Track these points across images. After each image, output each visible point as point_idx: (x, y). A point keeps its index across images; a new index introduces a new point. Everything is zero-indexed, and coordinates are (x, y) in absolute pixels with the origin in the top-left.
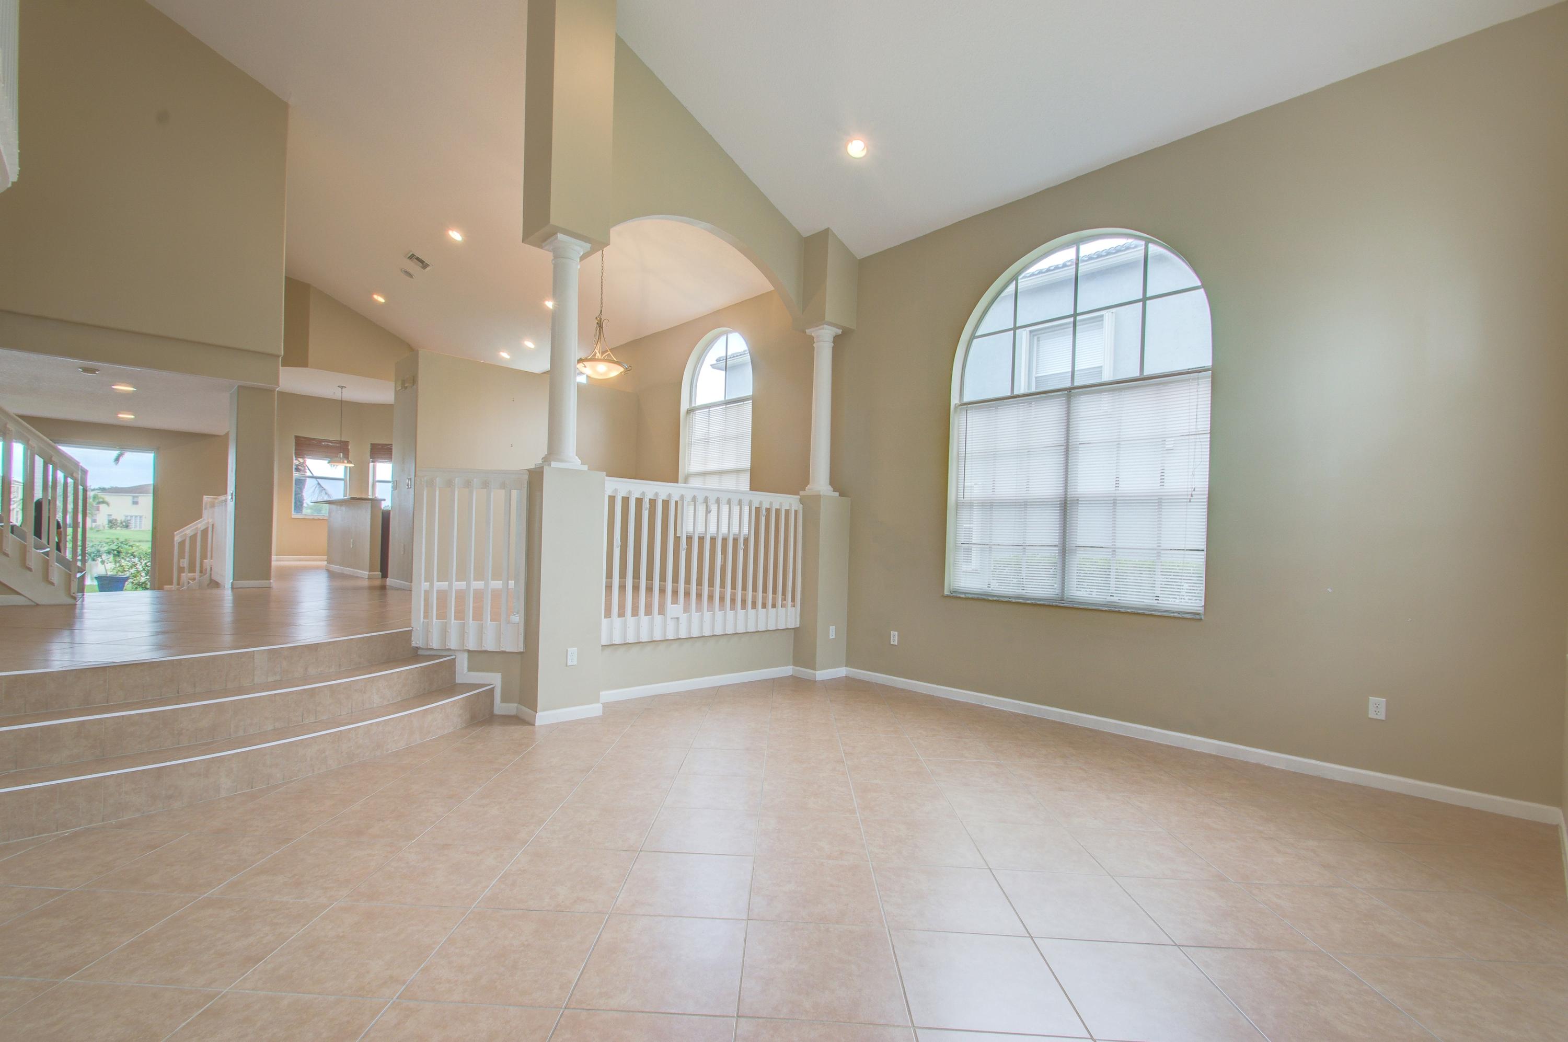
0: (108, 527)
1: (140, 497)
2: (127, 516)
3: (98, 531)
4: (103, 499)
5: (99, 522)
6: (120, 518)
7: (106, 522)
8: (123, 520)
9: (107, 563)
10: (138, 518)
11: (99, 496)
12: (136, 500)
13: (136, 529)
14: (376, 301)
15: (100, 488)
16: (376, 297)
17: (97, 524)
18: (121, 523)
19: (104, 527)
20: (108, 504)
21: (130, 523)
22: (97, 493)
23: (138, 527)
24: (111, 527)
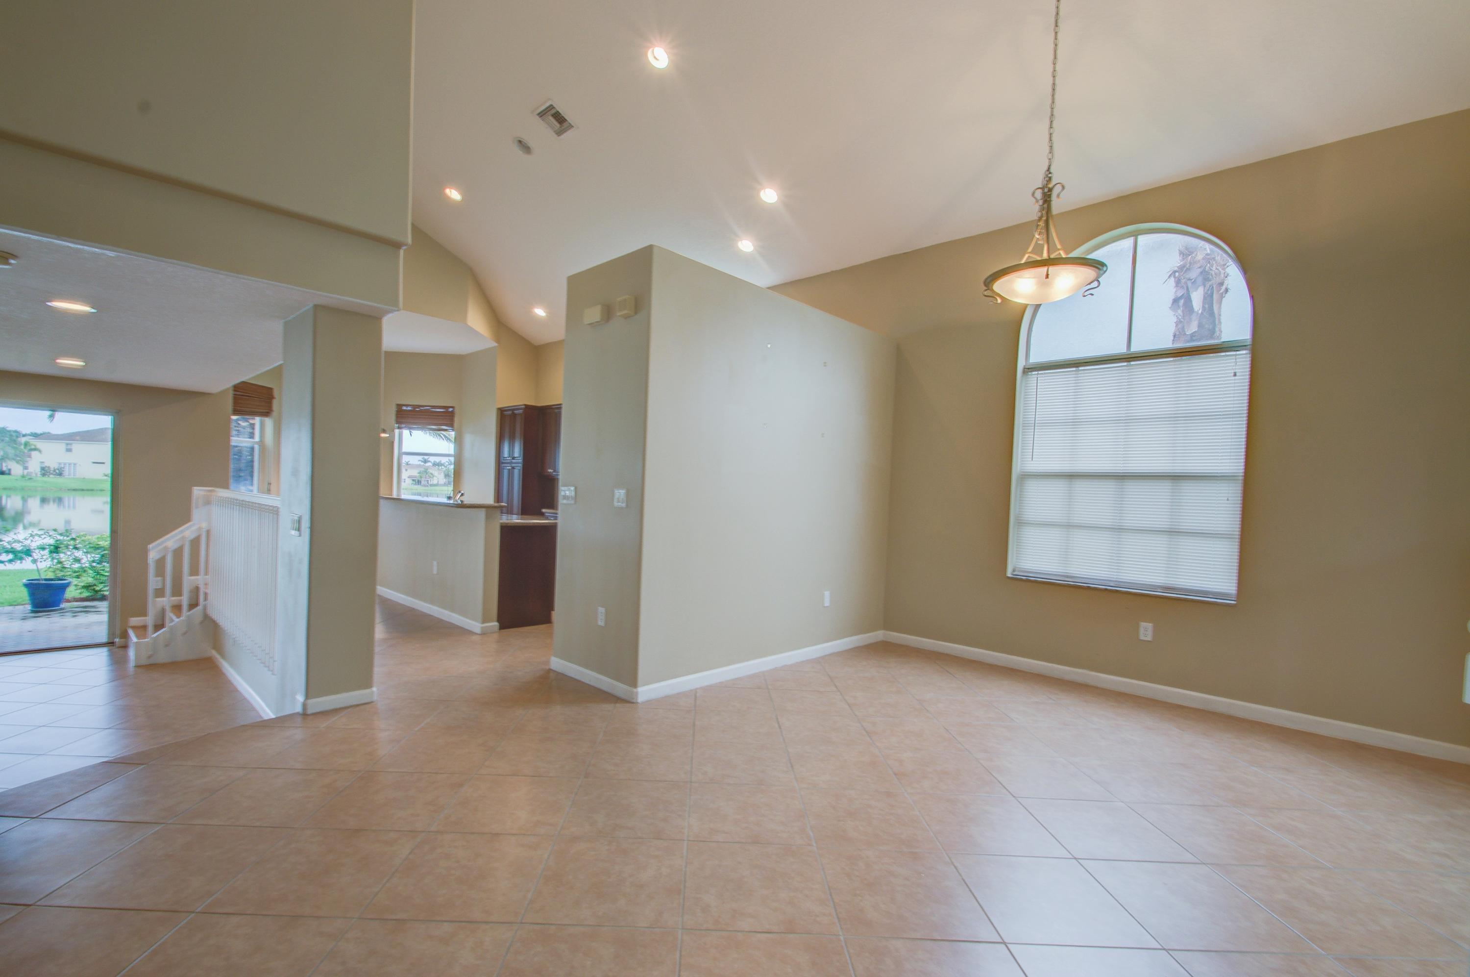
0: (41, 474)
1: (74, 444)
2: (60, 464)
3: (30, 479)
4: (35, 446)
5: (31, 470)
6: (53, 464)
7: (38, 470)
8: (56, 467)
9: (41, 562)
10: (72, 465)
11: (31, 443)
12: (69, 447)
13: (70, 477)
14: (448, 198)
15: (32, 433)
16: (448, 192)
17: (29, 470)
18: (54, 471)
19: (36, 474)
20: (40, 451)
21: (63, 471)
22: (28, 440)
23: (72, 474)
24: (44, 475)
